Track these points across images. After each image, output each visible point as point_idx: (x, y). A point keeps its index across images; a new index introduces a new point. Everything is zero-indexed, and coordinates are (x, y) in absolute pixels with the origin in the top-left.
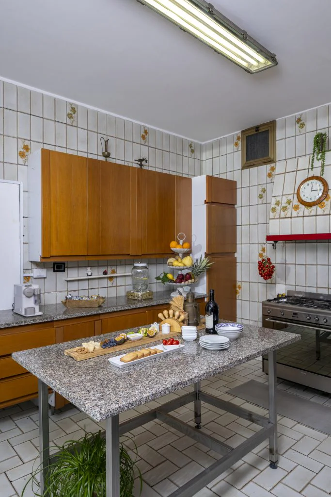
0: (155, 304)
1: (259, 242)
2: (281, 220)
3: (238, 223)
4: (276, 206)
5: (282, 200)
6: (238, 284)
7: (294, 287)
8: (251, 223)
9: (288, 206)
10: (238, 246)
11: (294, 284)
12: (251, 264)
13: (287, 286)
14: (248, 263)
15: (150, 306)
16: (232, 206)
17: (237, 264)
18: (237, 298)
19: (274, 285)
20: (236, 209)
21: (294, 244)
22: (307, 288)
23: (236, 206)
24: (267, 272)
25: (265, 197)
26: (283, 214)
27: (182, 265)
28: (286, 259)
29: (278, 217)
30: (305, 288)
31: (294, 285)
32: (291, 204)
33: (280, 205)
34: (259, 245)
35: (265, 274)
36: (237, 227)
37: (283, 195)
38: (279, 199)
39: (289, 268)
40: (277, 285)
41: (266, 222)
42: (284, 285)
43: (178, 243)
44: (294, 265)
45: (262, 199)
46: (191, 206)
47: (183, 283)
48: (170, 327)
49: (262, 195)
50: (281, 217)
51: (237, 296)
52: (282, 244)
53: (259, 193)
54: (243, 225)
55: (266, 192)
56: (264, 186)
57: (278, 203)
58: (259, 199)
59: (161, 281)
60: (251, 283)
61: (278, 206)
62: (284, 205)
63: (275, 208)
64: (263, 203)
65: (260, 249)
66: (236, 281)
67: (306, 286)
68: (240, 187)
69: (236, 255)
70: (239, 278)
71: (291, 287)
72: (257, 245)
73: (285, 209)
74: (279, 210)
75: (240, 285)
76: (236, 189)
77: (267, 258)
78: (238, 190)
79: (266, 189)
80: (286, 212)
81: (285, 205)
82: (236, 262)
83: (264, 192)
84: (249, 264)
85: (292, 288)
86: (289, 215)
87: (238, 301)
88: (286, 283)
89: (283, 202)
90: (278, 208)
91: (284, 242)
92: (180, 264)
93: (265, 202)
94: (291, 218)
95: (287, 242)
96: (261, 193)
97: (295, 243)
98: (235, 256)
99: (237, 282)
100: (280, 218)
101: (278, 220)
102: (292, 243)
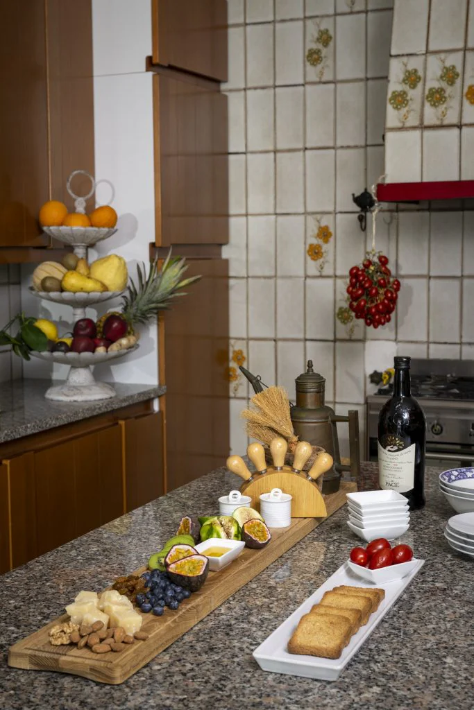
0: (29, 432)
1: (309, 209)
2: (427, 133)
3: (235, 144)
4: (406, 88)
5: (425, 69)
6: (235, 346)
7: (425, 346)
8: (279, 147)
9: (449, 90)
10: (235, 224)
11: (425, 339)
12: (279, 282)
13: (400, 344)
14: (270, 278)
15: (15, 441)
16: (212, 85)
17: (232, 282)
18: (232, 394)
19: (359, 345)
20: (226, 98)
21: (427, 214)
22: (465, 348)
23: (223, 87)
24: (382, 303)
25: (330, 62)
26: (431, 115)
27: (98, 287)
28: (400, 262)
29: (417, 123)
30: (458, 346)
31: (421, 342)
32: (459, 81)
33: (420, 85)
34: (310, 218)
35: (377, 306)
36: (231, 158)
37: (428, 52)
38: (415, 63)
39: (410, 289)
40: (368, 344)
41: (331, 144)
42: (393, 344)
43: (71, 210)
44: (424, 281)
45: (319, 66)
46: (91, 77)
47: (101, 350)
48: (293, 500)
49: (318, 52)
50: (426, 123)
51: (232, 385)
52: (387, 215)
53: (308, 48)
54: (252, 153)
55: (331, 44)
56: (326, 24)
57: (412, 79)
58: (309, 67)
59: (9, 347)
60: (280, 344)
61: (413, 86)
62: (433, 83)
63: (405, 93)
64: (324, 79)
65: (313, 228)
66: (226, 338)
67: (461, 344)
68: (241, 20)
69: (226, 252)
70: (237, 327)
71: (413, 346)
72: (302, 218)
73: (436, 97)
74: (419, 100)
75: (240, 352)
76: (226, 27)
77: (380, 258)
78: (231, 31)
79: (331, 33)
80: (442, 108)
81: (436, 85)
82: (228, 277)
83: (326, 44)
84: (272, 281)
85: (416, 352)
86: (452, 118)
87: (233, 403)
88: (400, 338)
89: (429, 75)
90: (415, 94)
91: (393, 206)
92: (90, 285)
93: (328, 76)
94: (460, 126)
95: (402, 206)
96: (314, 46)
97: (429, 210)
98: (225, 255)
99: (232, 342)
100: (423, 127)
101: (417, 133)
102: (418, 210)
